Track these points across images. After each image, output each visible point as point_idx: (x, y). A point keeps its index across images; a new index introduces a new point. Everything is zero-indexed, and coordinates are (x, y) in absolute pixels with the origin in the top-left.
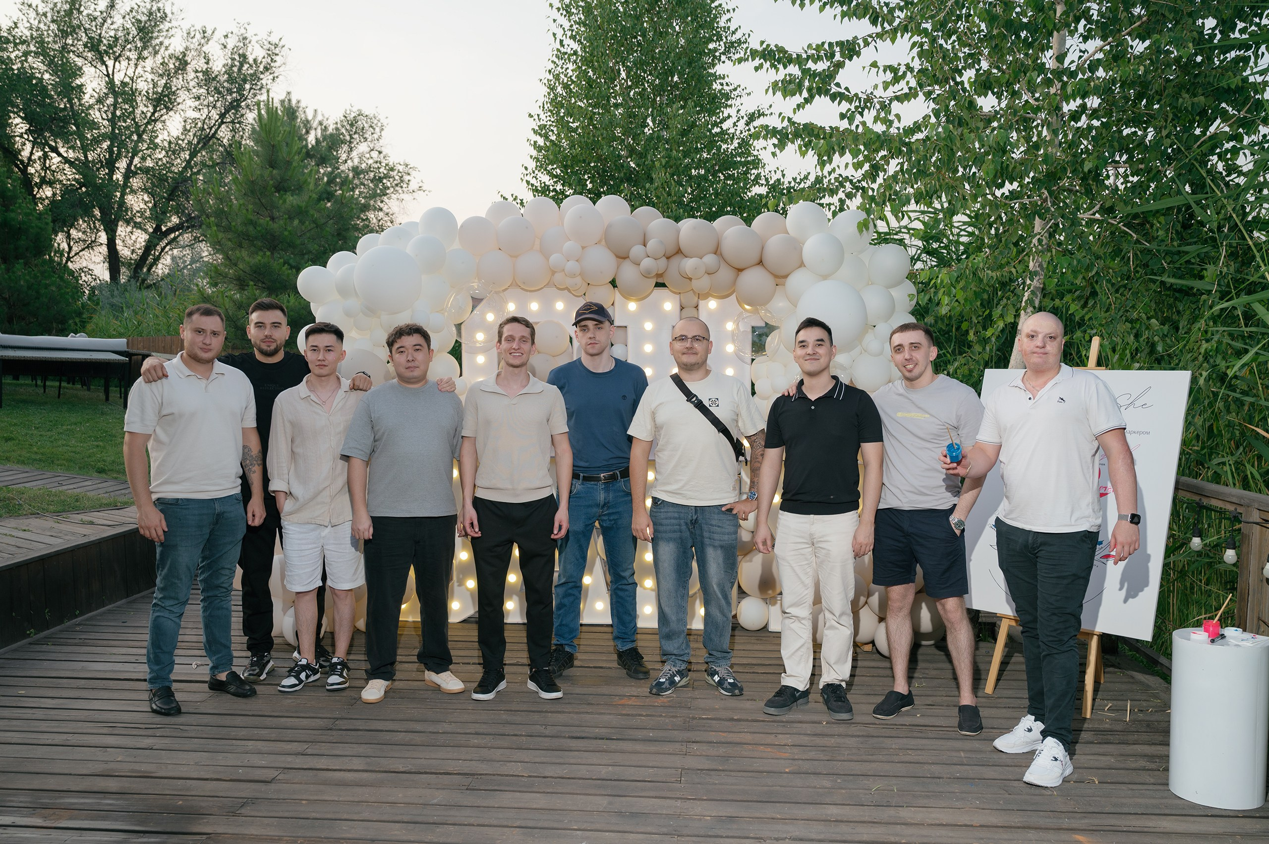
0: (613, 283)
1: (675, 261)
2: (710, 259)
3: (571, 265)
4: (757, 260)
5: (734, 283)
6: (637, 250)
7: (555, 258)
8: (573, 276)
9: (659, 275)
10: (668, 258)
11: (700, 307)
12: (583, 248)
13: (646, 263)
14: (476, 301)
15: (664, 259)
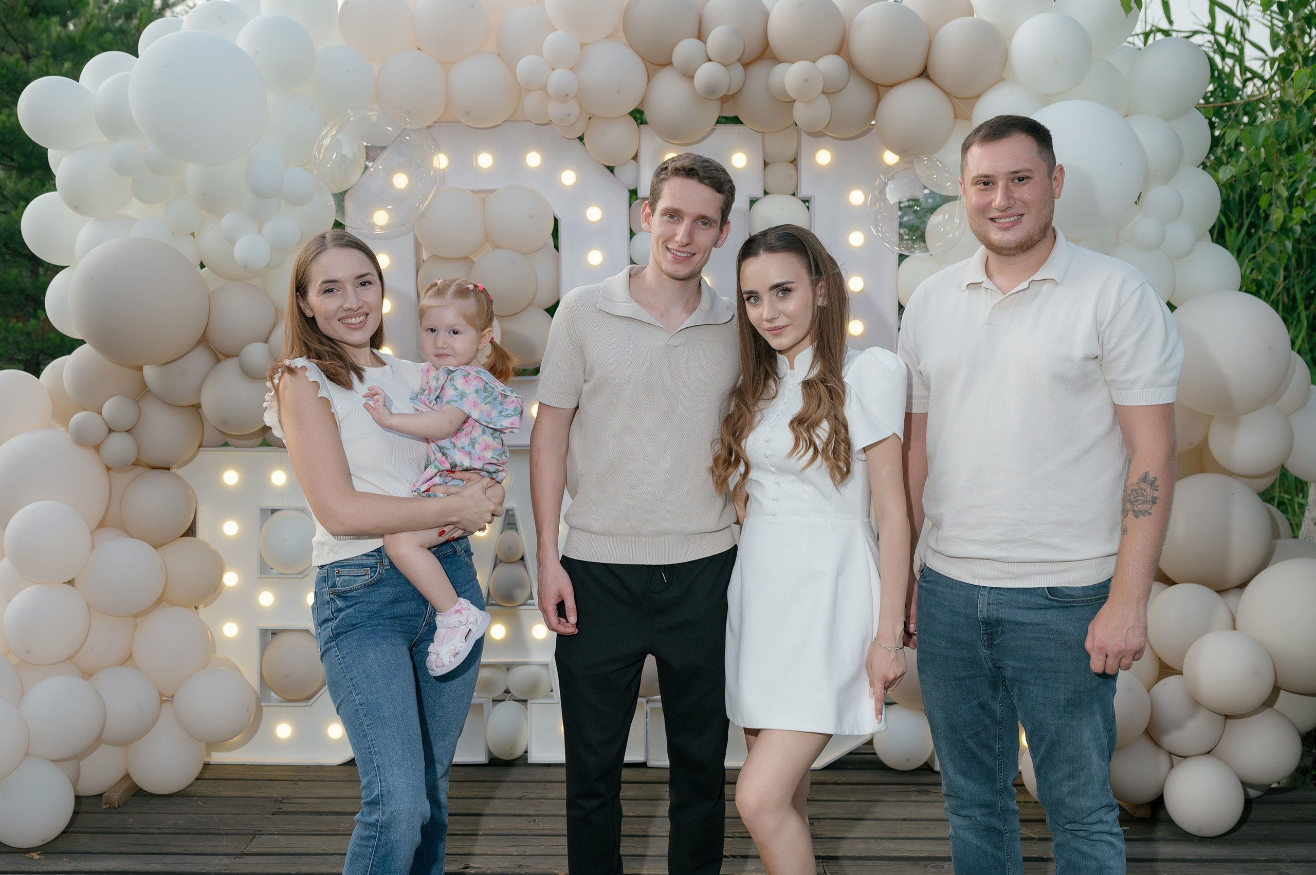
0: (638, 116)
1: (758, 72)
2: (830, 64)
3: (558, 78)
4: (917, 68)
5: (873, 113)
6: (686, 48)
7: (525, 65)
8: (564, 97)
9: (725, 99)
10: (746, 66)
11: (803, 163)
12: (582, 45)
13: (706, 73)
14: (372, 153)
15: (738, 68)
